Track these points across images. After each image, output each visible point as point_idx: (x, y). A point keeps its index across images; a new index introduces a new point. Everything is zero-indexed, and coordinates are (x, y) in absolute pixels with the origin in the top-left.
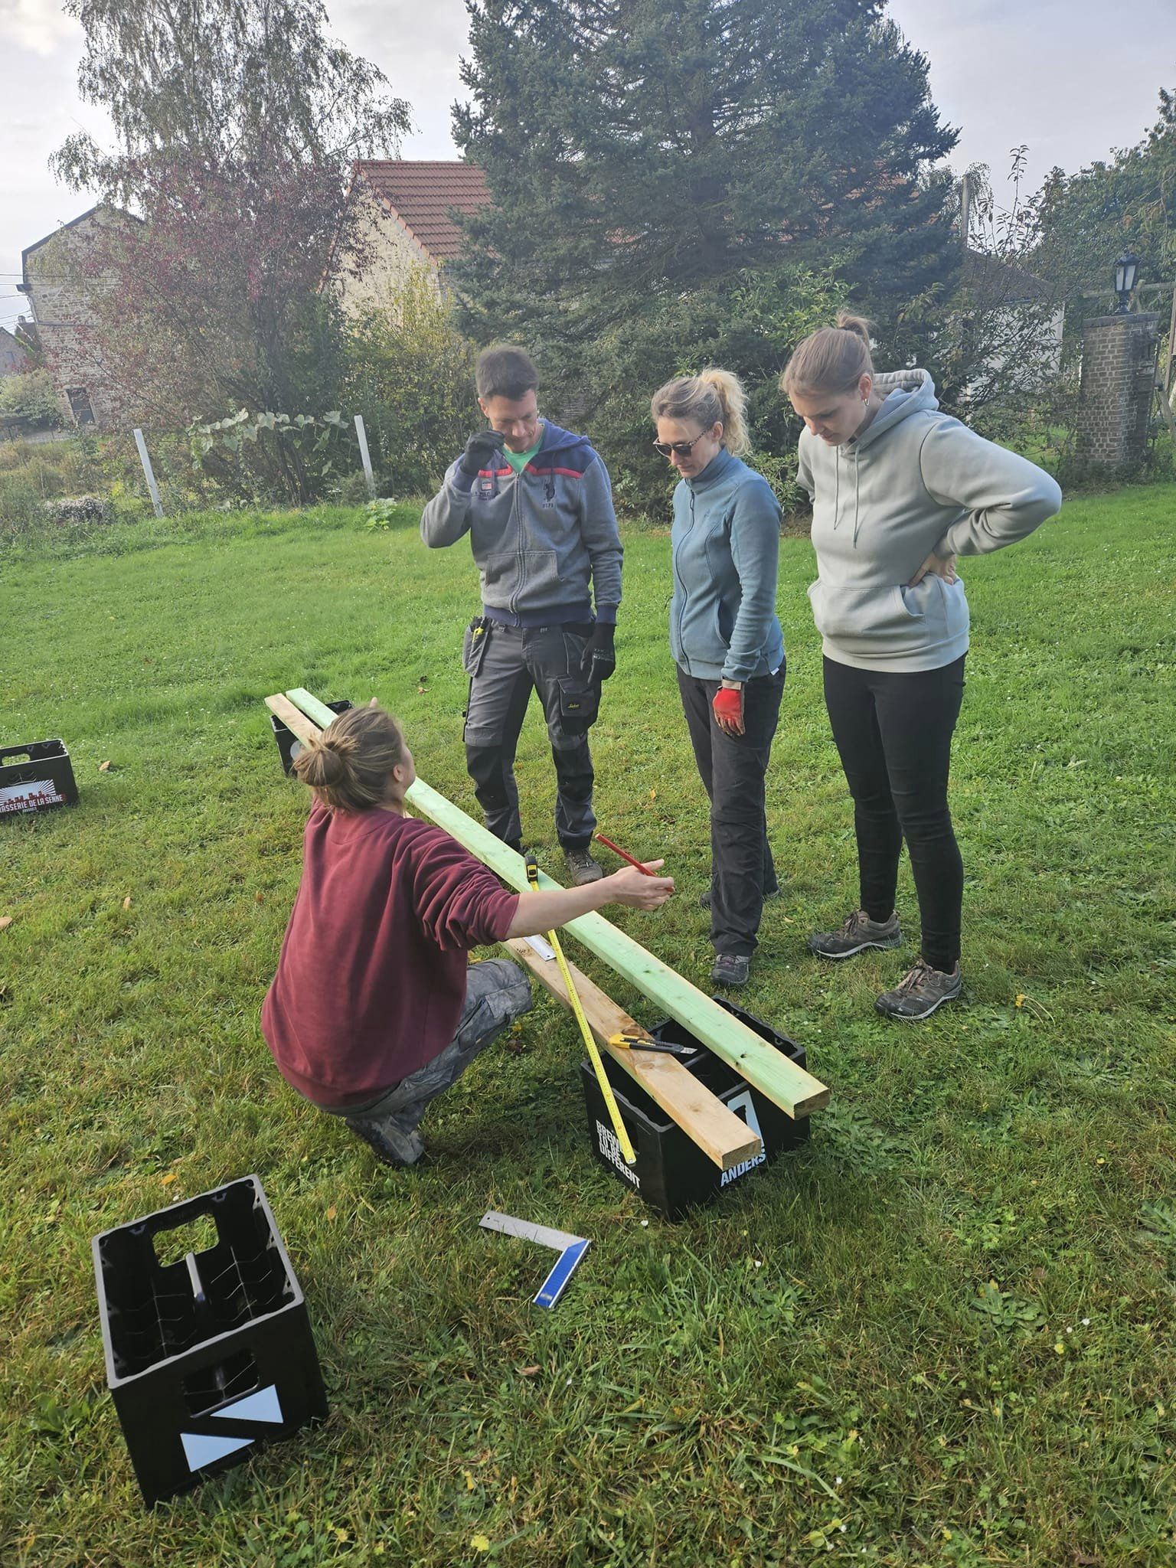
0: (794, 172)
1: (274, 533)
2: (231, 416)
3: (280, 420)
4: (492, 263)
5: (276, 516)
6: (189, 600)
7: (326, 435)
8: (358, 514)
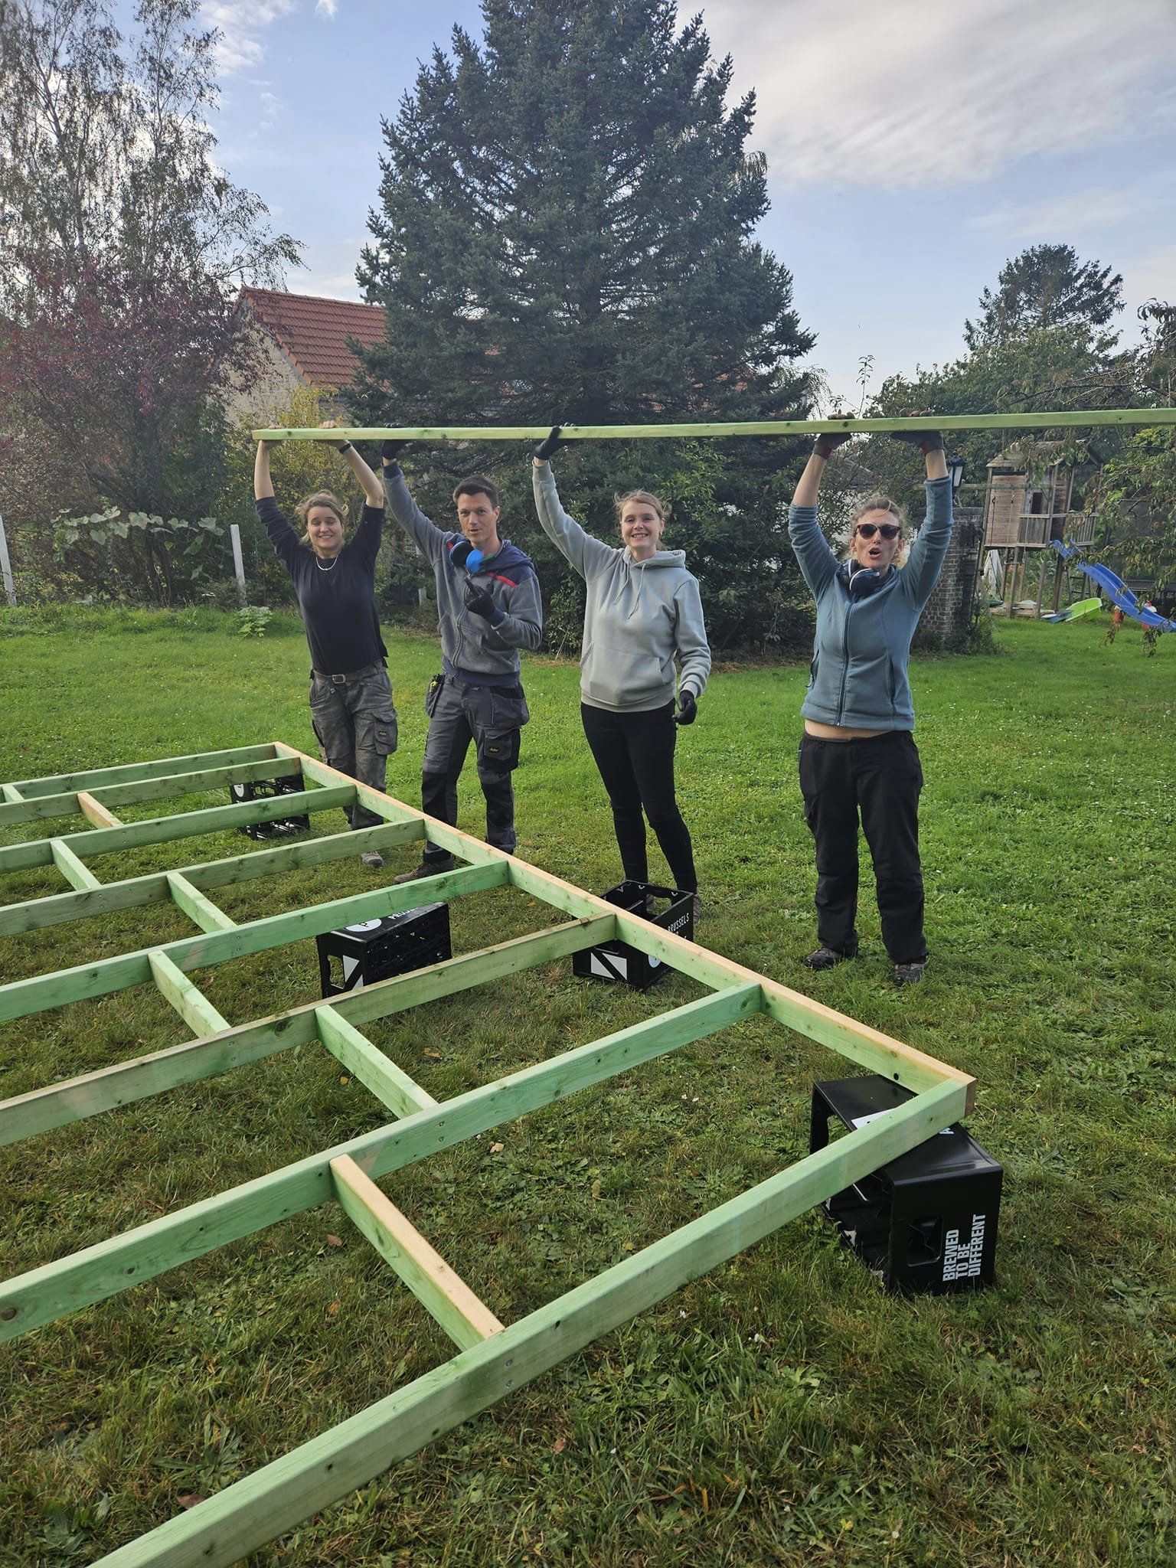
0: (678, 352)
1: (141, 631)
2: (101, 513)
3: (152, 522)
4: (384, 396)
5: (142, 615)
6: (58, 691)
7: (199, 540)
8: (232, 619)
